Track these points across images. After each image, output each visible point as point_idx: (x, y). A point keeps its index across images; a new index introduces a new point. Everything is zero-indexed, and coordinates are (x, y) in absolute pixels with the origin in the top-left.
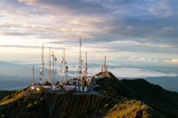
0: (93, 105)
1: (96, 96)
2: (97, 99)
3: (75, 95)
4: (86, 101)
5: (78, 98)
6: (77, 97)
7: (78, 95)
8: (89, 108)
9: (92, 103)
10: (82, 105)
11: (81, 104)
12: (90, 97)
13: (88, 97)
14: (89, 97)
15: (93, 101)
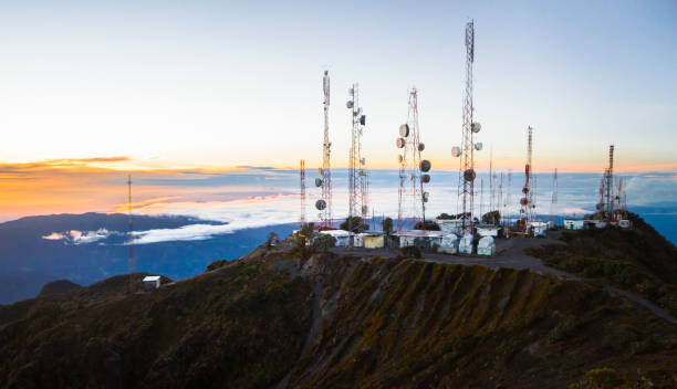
0: (500, 314)
1: (524, 273)
2: (525, 290)
3: (431, 266)
4: (471, 294)
5: (438, 280)
6: (434, 276)
7: (444, 267)
8: (481, 327)
9: (503, 303)
10: (453, 311)
11: (447, 308)
12: (492, 277)
13: (483, 277)
14: (490, 280)
15: (508, 298)
